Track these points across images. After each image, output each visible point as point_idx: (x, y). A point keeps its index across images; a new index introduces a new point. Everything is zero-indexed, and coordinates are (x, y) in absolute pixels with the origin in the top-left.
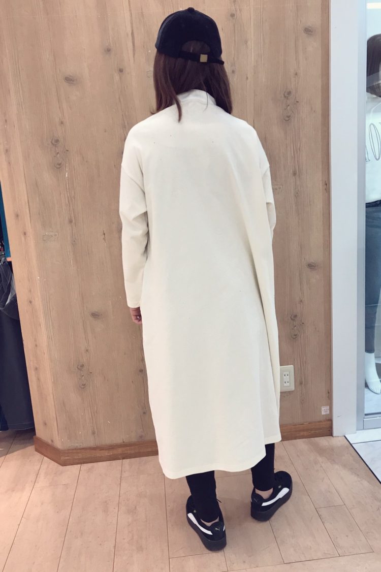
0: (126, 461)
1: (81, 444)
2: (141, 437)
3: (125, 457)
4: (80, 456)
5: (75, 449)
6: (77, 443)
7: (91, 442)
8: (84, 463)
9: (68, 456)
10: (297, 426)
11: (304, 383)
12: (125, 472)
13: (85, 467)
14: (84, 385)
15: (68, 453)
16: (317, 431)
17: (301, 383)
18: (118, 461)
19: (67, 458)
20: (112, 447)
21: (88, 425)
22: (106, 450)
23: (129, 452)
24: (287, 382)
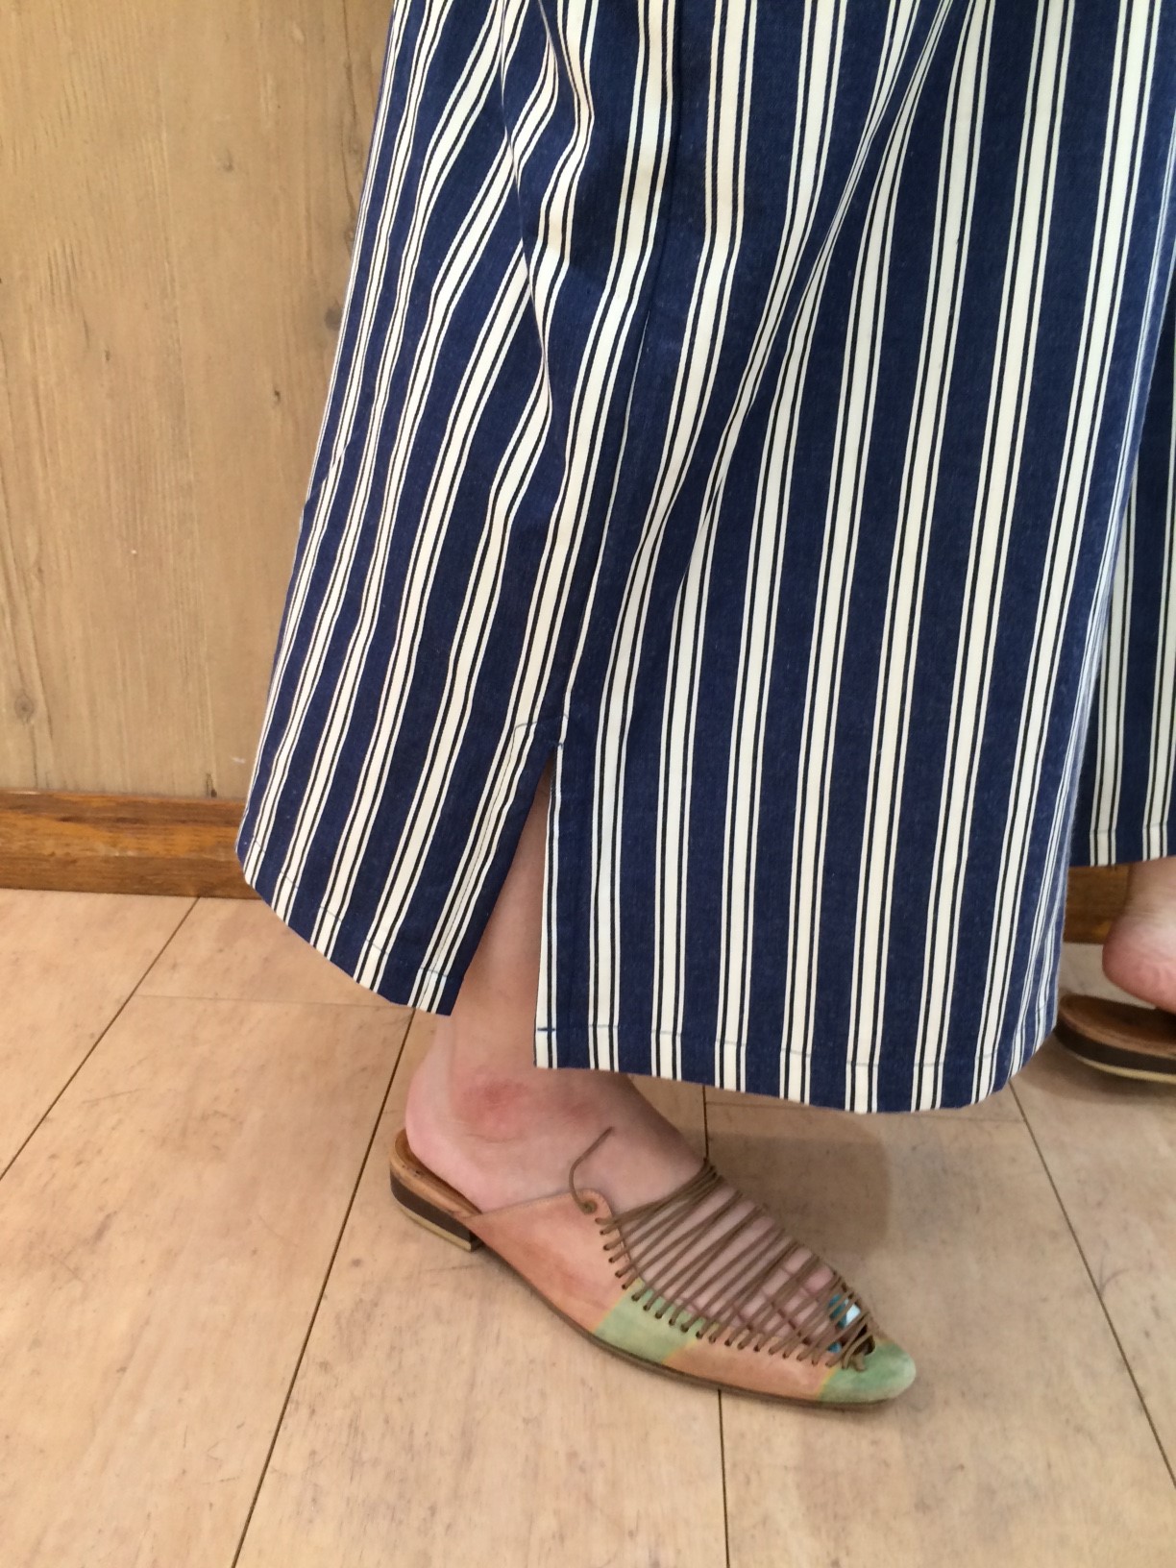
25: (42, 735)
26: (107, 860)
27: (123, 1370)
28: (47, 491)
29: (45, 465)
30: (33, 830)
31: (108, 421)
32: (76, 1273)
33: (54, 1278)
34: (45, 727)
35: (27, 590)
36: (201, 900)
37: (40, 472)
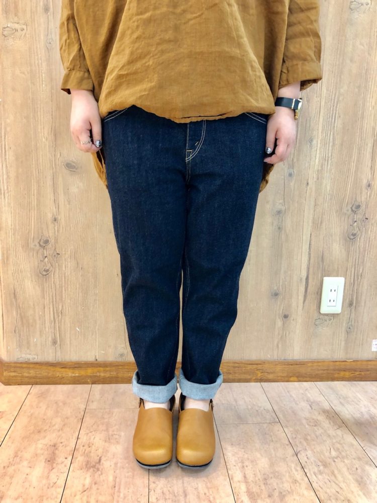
0: (98, 388)
1: (36, 357)
2: (122, 355)
3: (96, 381)
4: (32, 373)
5: (27, 363)
6: (30, 354)
7: (50, 356)
8: (36, 384)
9: (14, 372)
10: (338, 363)
11: (354, 304)
12: (93, 402)
13: (37, 389)
14: (47, 271)
15: (15, 367)
16: (362, 373)
17: (351, 304)
18: (86, 385)
19: (13, 374)
20: (77, 366)
21: (47, 329)
22: (70, 368)
23: (102, 375)
24: (332, 301)
25: (58, 348)
26: (71, 377)
27: (115, 487)
28: (65, 296)
29: (65, 291)
30: (54, 371)
31: (80, 280)
32: (98, 470)
33: (94, 471)
34: (59, 347)
35: (58, 316)
36: (93, 385)
37: (64, 292)
